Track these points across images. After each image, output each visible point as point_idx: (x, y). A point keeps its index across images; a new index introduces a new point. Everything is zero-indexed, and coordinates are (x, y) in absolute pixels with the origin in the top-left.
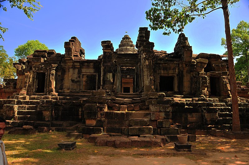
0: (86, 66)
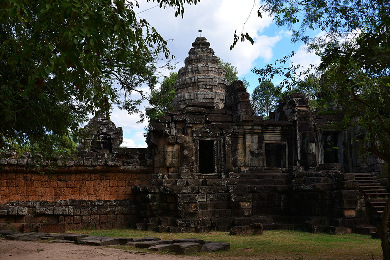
0: (270, 130)
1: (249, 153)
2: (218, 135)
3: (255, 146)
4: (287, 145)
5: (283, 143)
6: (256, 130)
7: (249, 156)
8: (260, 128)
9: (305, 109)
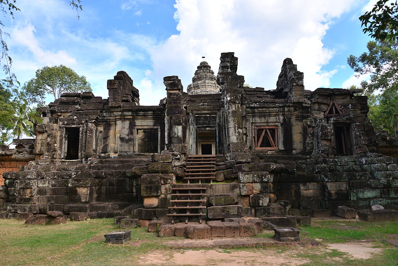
0: (141, 116)
1: (119, 139)
2: (83, 122)
3: (126, 131)
4: (159, 130)
5: (155, 127)
6: (127, 116)
7: (118, 142)
8: (130, 113)
9: (178, 92)
